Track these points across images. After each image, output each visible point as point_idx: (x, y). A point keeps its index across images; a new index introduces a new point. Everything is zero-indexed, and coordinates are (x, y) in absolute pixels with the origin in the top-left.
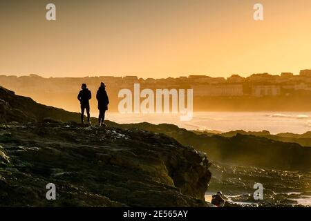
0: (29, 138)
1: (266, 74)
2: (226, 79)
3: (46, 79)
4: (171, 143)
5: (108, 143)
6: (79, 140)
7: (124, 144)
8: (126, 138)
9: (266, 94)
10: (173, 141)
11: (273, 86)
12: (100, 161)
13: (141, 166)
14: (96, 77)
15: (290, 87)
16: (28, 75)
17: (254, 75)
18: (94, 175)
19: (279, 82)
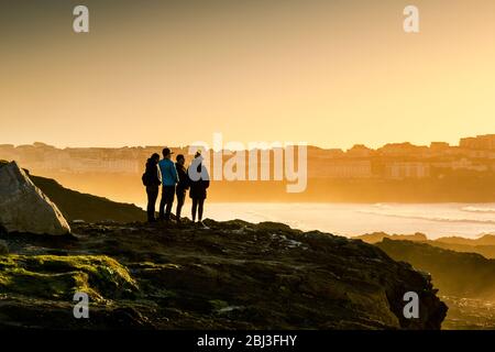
0: (146, 247)
1: (406, 145)
2: (345, 151)
3: (60, 150)
4: (375, 256)
5: (276, 256)
6: (228, 251)
7: (303, 258)
8: (305, 248)
9: (408, 175)
10: (377, 253)
11: (420, 164)
12: (283, 288)
13: (351, 296)
14: (140, 148)
15: (444, 165)
16: (31, 144)
17: (388, 145)
18: (281, 311)
19: (428, 156)
